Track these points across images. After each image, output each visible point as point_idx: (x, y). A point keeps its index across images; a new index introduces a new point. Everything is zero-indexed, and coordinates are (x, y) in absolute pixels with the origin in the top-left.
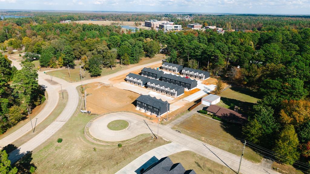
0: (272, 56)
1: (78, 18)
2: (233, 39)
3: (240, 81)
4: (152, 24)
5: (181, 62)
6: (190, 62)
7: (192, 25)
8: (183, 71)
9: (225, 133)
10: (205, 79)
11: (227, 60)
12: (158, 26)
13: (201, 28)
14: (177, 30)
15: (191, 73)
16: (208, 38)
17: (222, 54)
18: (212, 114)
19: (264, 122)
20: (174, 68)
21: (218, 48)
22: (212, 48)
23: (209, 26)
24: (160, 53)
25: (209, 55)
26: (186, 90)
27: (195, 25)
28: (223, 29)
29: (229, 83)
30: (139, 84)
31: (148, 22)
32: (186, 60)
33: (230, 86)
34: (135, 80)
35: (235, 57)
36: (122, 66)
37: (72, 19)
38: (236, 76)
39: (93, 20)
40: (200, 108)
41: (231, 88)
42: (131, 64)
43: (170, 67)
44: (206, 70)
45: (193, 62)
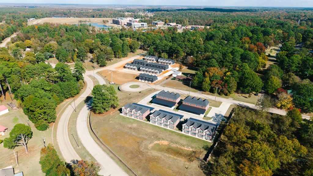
0: (208, 49)
1: (41, 16)
2: (188, 37)
3: (192, 64)
4: (120, 21)
5: (157, 55)
6: (163, 54)
7: (156, 22)
8: (159, 60)
9: (184, 86)
10: (173, 64)
11: (184, 52)
12: (126, 24)
13: (164, 25)
14: (144, 27)
15: (164, 61)
16: (171, 37)
17: (182, 48)
18: (178, 79)
19: (199, 78)
20: (153, 59)
21: (179, 46)
22: (176, 45)
23: (170, 22)
24: (139, 49)
25: (174, 49)
26: (163, 70)
27: (158, 22)
28: (182, 26)
29: (186, 66)
30: (134, 69)
31: (116, 20)
32: (160, 53)
33: (187, 67)
34: (132, 67)
35: (189, 50)
36: (118, 59)
37: (36, 17)
38: (190, 61)
39: (55, 17)
40: (172, 77)
41: (187, 68)
42: (123, 57)
43: (150, 58)
44: (173, 59)
45: (164, 54)
